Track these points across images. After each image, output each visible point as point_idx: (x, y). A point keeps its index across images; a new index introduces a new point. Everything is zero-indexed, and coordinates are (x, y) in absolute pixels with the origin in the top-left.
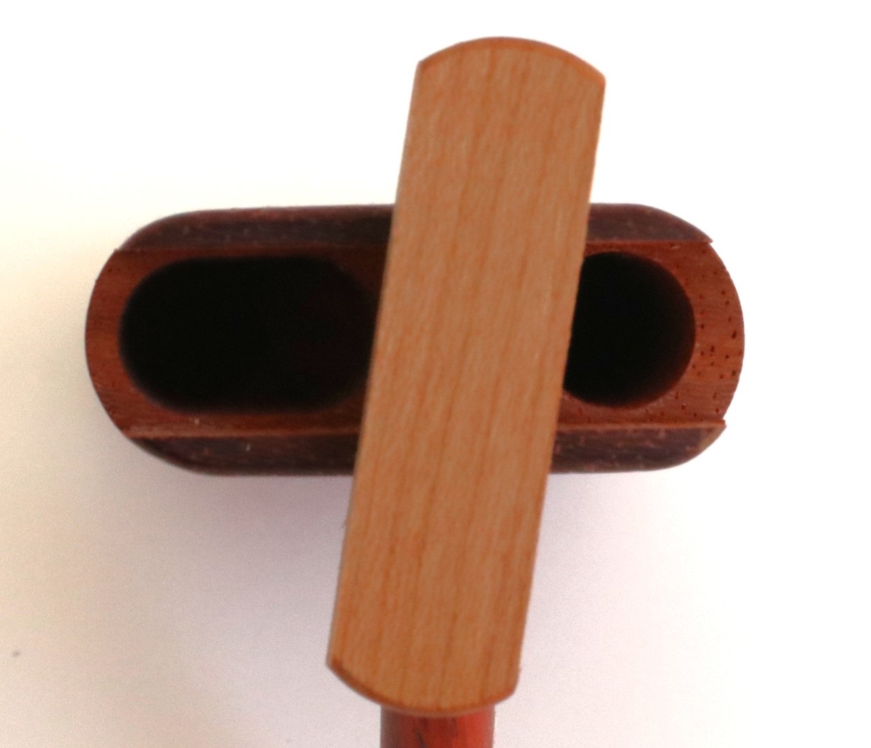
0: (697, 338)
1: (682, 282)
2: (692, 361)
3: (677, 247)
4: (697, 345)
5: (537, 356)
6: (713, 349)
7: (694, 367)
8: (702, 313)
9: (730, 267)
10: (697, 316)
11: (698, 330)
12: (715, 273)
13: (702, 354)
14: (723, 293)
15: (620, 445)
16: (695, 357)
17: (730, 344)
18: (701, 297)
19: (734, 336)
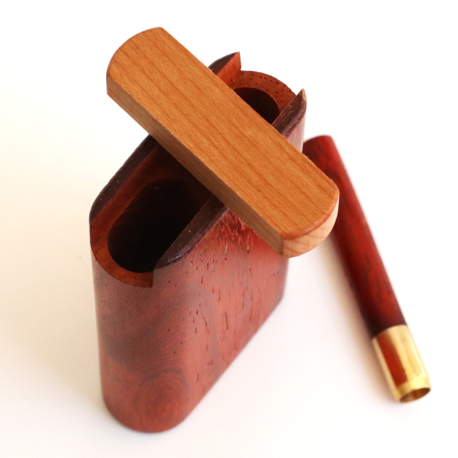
0: (269, 94)
1: (247, 86)
2: (276, 101)
3: (234, 80)
4: (272, 96)
5: (231, 104)
6: (277, 92)
7: (278, 102)
8: (262, 88)
9: (255, 70)
10: (262, 89)
11: (267, 92)
12: (252, 75)
13: (276, 96)
14: (261, 77)
15: (283, 121)
16: (275, 99)
17: (279, 86)
18: (257, 84)
19: (278, 84)
